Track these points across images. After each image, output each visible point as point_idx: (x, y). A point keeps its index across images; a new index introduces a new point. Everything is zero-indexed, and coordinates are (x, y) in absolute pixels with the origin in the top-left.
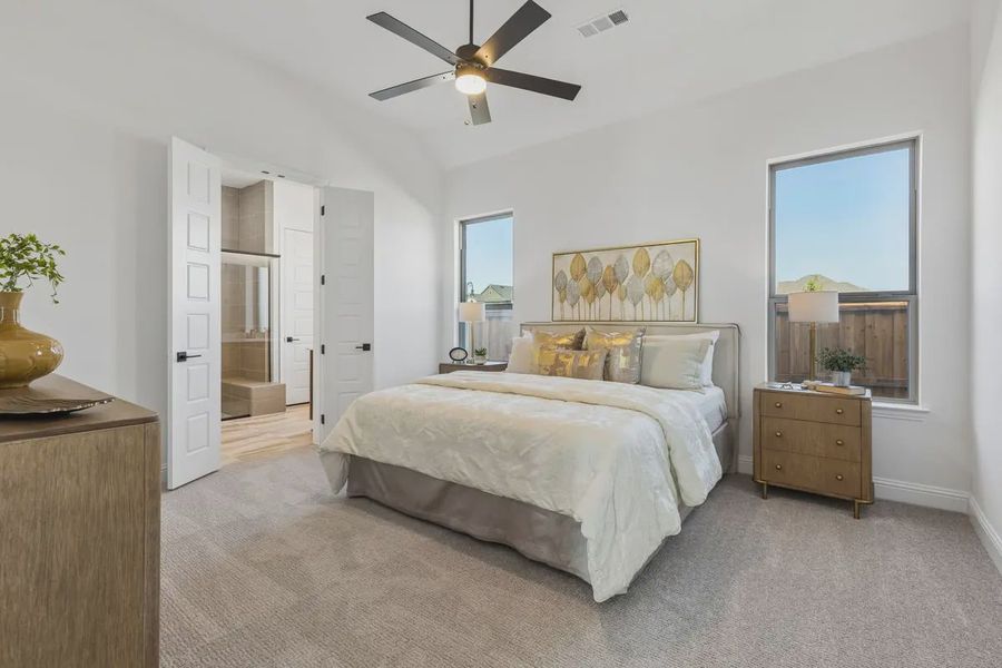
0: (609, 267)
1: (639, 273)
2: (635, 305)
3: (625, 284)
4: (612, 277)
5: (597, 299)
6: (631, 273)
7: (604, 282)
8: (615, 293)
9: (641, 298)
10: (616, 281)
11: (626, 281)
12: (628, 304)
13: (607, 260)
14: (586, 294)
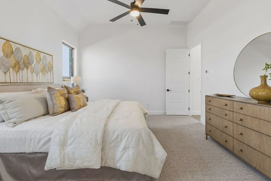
0: (25, 55)
1: (38, 62)
2: (37, 76)
3: (33, 65)
4: (27, 61)
5: (20, 71)
6: (35, 61)
7: (24, 62)
8: (29, 69)
9: (39, 74)
10: (29, 63)
11: (33, 64)
12: (34, 75)
13: (25, 52)
14: (14, 67)
